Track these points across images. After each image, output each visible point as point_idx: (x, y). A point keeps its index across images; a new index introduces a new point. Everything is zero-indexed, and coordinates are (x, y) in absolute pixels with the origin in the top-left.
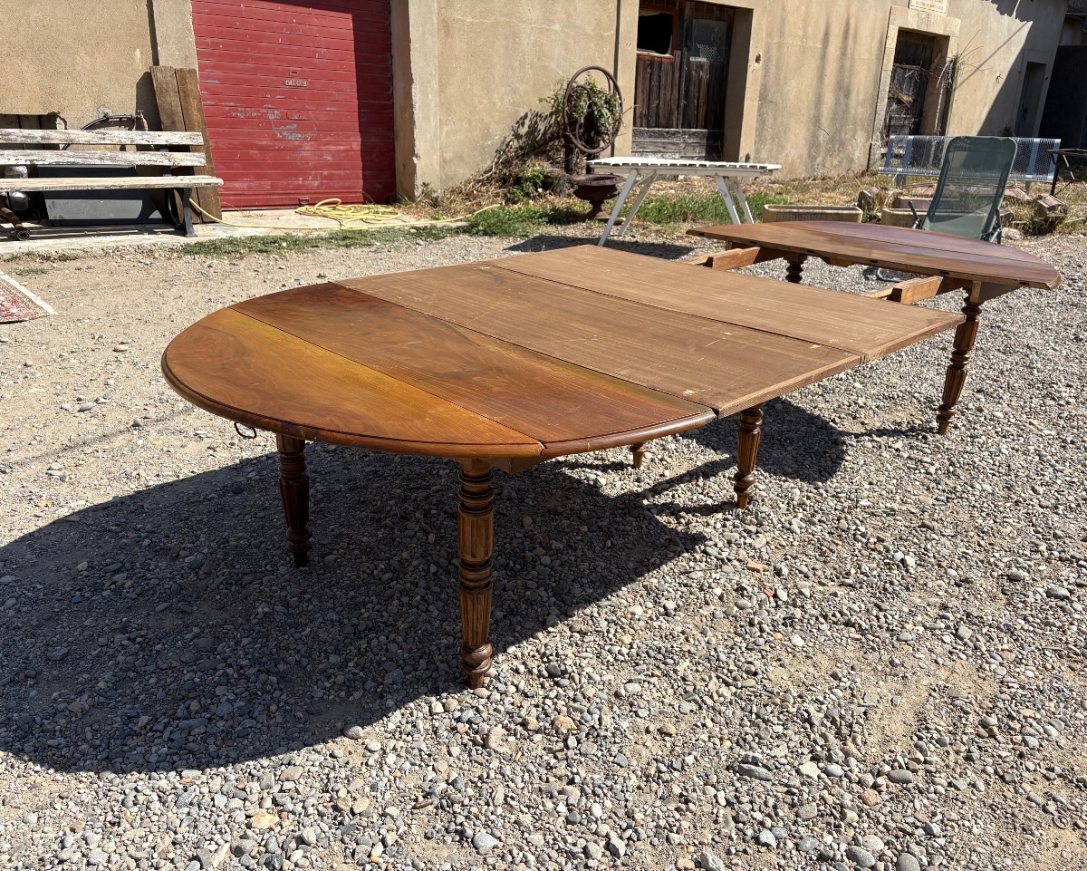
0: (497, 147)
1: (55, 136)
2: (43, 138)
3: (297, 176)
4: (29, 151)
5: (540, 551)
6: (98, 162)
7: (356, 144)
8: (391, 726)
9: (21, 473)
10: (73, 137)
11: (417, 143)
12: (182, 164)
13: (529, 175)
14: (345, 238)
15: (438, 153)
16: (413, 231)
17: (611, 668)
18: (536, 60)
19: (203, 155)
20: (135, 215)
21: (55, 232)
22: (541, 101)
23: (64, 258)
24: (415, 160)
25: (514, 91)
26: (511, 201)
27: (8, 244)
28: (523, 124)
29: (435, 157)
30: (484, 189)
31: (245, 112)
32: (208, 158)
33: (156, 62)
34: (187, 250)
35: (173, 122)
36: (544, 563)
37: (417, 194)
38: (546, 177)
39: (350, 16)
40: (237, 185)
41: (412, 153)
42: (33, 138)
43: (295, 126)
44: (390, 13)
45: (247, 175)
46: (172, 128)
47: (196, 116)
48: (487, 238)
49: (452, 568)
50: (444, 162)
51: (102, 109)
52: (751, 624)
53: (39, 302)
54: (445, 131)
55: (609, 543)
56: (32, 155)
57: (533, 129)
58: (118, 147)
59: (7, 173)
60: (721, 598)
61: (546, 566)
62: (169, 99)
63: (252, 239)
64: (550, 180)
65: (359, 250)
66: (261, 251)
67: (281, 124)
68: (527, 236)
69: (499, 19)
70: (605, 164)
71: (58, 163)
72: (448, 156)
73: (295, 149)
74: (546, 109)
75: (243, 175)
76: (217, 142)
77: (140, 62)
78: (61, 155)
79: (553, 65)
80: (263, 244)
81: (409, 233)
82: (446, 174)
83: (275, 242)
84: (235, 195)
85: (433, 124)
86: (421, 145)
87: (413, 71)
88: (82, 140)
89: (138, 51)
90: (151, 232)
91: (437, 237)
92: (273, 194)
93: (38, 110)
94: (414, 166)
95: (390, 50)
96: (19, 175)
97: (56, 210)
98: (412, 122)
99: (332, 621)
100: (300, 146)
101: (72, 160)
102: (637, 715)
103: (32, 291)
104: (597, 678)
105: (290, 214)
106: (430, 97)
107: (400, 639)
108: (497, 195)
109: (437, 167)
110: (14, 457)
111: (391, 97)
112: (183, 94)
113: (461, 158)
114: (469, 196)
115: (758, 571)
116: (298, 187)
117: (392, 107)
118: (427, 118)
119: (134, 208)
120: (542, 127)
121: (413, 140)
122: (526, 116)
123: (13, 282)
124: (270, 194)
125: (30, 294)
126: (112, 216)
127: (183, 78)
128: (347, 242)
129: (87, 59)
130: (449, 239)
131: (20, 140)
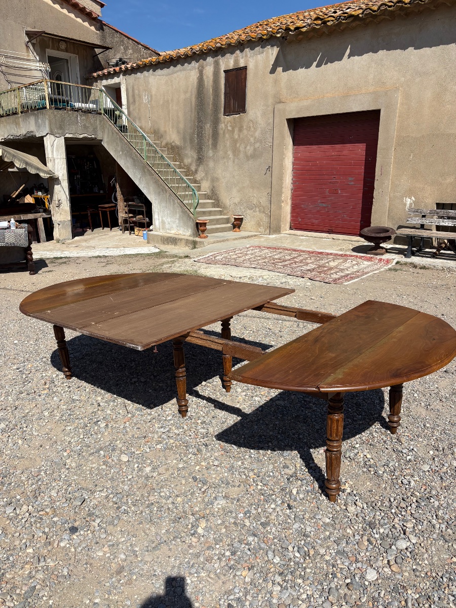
56: (455, 222)
131: (453, 215)
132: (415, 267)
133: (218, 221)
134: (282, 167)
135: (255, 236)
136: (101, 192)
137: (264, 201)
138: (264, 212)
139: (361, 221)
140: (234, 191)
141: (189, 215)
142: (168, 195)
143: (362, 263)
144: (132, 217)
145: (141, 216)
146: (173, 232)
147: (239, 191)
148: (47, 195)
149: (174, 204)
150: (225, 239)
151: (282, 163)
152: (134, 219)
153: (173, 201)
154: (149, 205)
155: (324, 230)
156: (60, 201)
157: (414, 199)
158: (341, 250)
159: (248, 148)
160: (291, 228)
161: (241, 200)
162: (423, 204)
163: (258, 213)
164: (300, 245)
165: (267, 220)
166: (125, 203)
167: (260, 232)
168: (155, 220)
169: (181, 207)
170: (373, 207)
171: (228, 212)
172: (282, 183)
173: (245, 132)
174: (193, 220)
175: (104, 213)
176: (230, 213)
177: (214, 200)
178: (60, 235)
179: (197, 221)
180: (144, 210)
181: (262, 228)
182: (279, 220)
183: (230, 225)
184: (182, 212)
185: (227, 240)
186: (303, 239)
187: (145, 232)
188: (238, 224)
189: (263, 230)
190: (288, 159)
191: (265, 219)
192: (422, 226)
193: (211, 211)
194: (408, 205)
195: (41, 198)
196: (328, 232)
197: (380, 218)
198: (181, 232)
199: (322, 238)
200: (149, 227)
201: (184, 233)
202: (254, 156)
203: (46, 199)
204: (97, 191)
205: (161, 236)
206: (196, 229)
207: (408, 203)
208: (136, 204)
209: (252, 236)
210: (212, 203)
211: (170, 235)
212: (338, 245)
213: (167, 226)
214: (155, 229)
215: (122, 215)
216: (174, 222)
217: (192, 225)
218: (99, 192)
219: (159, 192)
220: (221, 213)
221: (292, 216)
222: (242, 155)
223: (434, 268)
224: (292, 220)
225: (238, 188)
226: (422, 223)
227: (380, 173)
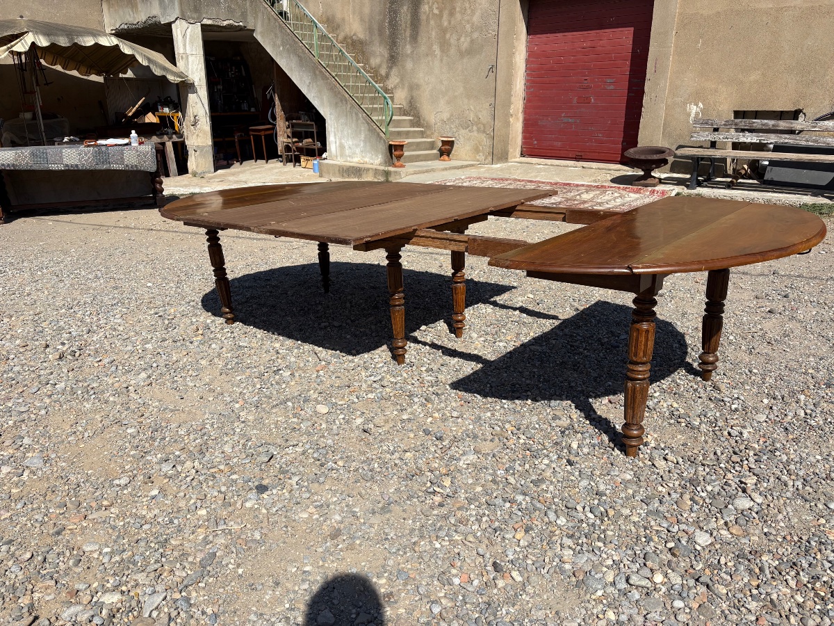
1: (781, 124)
2: (773, 126)
4: (762, 134)
6: (804, 143)
10: (794, 125)
56: (762, 136)
71: (776, 143)
88: (799, 128)
93: (790, 107)
101: (786, 141)
119: (826, 178)
131: (759, 127)
133: (418, 146)
134: (510, 66)
135: (472, 165)
136: (253, 110)
137: (485, 116)
138: (484, 132)
139: (623, 142)
140: (442, 102)
141: (378, 134)
142: (349, 106)
143: (626, 196)
144: (296, 142)
145: (310, 140)
146: (356, 160)
147: (448, 102)
148: (177, 112)
149: (357, 119)
150: (430, 168)
151: (512, 61)
152: (301, 144)
153: (357, 114)
154: (320, 121)
155: (570, 156)
156: (197, 118)
157: (702, 106)
158: (595, 181)
159: (462, 39)
160: (522, 155)
161: (452, 115)
162: (715, 113)
163: (475, 133)
164: (536, 176)
165: (488, 144)
166: (287, 123)
167: (478, 161)
168: (329, 144)
169: (368, 124)
170: (642, 120)
171: (432, 133)
172: (511, 89)
173: (458, 16)
174: (384, 141)
175: (257, 138)
176: (436, 134)
177: (412, 116)
178: (197, 167)
179: (391, 143)
180: (315, 130)
181: (481, 154)
182: (506, 141)
183: (435, 151)
184: (369, 130)
185: (433, 170)
186: (540, 168)
187: (316, 162)
188: (447, 149)
189: (483, 158)
190: (520, 54)
191: (486, 142)
192: (713, 145)
193: (408, 132)
194: (693, 115)
195: (169, 117)
196: (576, 158)
197: (651, 135)
198: (367, 160)
199: (567, 166)
200: (320, 155)
201: (372, 161)
202: (470, 52)
203: (175, 117)
204: (246, 108)
205: (339, 166)
206: (388, 154)
207: (694, 111)
208: (304, 123)
209: (467, 166)
210: (411, 120)
211: (352, 164)
212: (591, 175)
213: (347, 152)
214: (330, 156)
215: (282, 140)
216: (357, 146)
217: (383, 148)
218: (250, 110)
219: (336, 103)
220: (422, 134)
221: (524, 138)
222: (453, 51)
224: (524, 143)
225: (446, 98)
226: (713, 140)
227: (654, 69)
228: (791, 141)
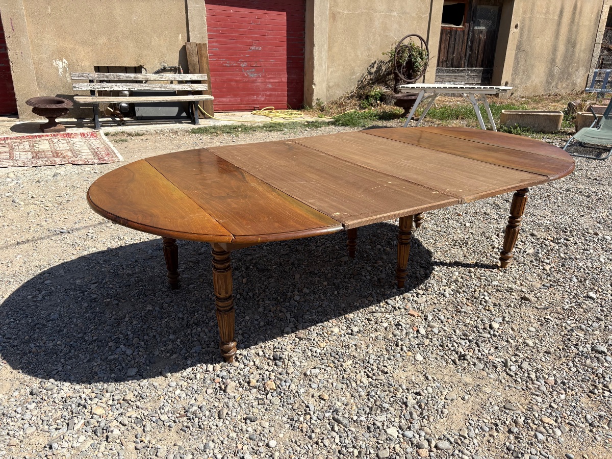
0: (359, 79)
1: (140, 77)
2: (135, 78)
3: (253, 95)
4: (128, 84)
5: (296, 292)
6: (158, 89)
7: (285, 79)
8: (185, 374)
9: (76, 234)
10: (148, 77)
11: (315, 78)
12: (197, 90)
13: (373, 94)
14: (270, 127)
15: (326, 83)
16: (306, 123)
17: (308, 359)
18: (382, 32)
19: (207, 85)
20: (175, 114)
21: (138, 122)
22: (383, 54)
23: (138, 135)
24: (313, 86)
25: (369, 49)
26: (361, 108)
27: (116, 128)
28: (373, 67)
29: (324, 85)
30: (349, 102)
31: (230, 64)
32: (209, 87)
33: (189, 40)
34: (194, 131)
35: (194, 70)
36: (295, 299)
37: (313, 104)
38: (382, 95)
39: (285, 13)
40: (224, 99)
41: (312, 83)
42: (131, 77)
43: (254, 70)
44: (305, 11)
45: (230, 95)
46: (194, 72)
47: (205, 66)
48: (343, 128)
49: (248, 297)
50: (329, 88)
51: (163, 64)
52: (397, 345)
53: (118, 155)
54: (330, 71)
55: (336, 292)
56: (130, 86)
57: (379, 69)
58: (169, 82)
59: (120, 94)
60: (386, 329)
61: (296, 301)
62: (193, 58)
63: (225, 126)
64: (384, 97)
65: (276, 133)
66: (228, 133)
67: (247, 69)
68: (364, 126)
69: (363, 11)
70: (407, 87)
71: (141, 90)
72: (331, 84)
73: (254, 81)
74: (387, 58)
75: (227, 95)
76: (216, 79)
77: (181, 40)
78: (143, 86)
79: (392, 34)
80: (230, 129)
81: (305, 125)
82: (329, 94)
83: (235, 128)
84: (223, 105)
85: (324, 67)
86: (317, 78)
87: (314, 40)
88: (152, 78)
89: (180, 35)
90: (181, 123)
91: (317, 127)
92: (241, 104)
93: (135, 64)
94: (313, 90)
95: (304, 30)
96: (125, 95)
97: (139, 112)
98: (313, 67)
99: (179, 317)
100: (256, 80)
101: (147, 88)
102: (311, 387)
103: (118, 150)
104: (298, 363)
105: (248, 115)
106: (323, 53)
107: (207, 330)
108: (355, 105)
109: (325, 90)
110: (77, 226)
111: (303, 54)
112: (200, 56)
113: (338, 85)
114: (340, 105)
115: (414, 316)
116: (254, 101)
117: (304, 59)
118: (321, 65)
119: (174, 111)
120: (384, 68)
121: (313, 76)
122: (375, 62)
123: (111, 145)
124: (240, 104)
125: (116, 151)
126: (164, 115)
127: (200, 48)
128: (271, 129)
129: (157, 39)
130: (323, 128)
131: (124, 79)
132: (130, 135)
157: (66, 62)
162: (80, 68)
192: (93, 93)
194: (61, 70)
207: (61, 67)
223: (148, 133)
226: (93, 90)
227: (11, 27)
228: (150, 88)
